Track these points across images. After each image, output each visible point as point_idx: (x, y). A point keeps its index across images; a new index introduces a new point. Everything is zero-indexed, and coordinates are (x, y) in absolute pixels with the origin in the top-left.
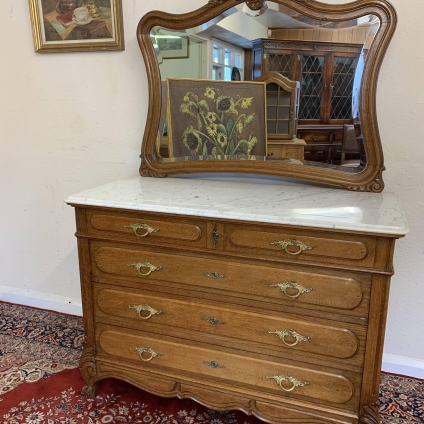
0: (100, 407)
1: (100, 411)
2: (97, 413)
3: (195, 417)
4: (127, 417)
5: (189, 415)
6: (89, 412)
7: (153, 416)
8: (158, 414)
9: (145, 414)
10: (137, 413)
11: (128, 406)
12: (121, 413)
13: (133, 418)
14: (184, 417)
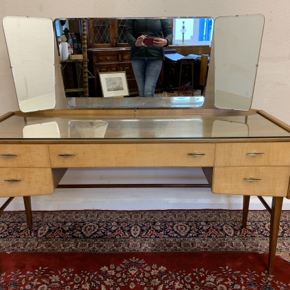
0: (33, 280)
1: (34, 283)
2: (32, 285)
3: (115, 269)
4: (60, 283)
5: (110, 270)
6: (24, 286)
7: (81, 276)
8: (85, 274)
9: (74, 277)
10: (66, 277)
11: (57, 274)
12: (53, 280)
13: (65, 281)
14: (106, 272)
